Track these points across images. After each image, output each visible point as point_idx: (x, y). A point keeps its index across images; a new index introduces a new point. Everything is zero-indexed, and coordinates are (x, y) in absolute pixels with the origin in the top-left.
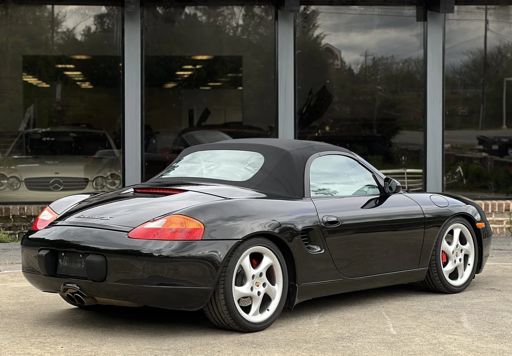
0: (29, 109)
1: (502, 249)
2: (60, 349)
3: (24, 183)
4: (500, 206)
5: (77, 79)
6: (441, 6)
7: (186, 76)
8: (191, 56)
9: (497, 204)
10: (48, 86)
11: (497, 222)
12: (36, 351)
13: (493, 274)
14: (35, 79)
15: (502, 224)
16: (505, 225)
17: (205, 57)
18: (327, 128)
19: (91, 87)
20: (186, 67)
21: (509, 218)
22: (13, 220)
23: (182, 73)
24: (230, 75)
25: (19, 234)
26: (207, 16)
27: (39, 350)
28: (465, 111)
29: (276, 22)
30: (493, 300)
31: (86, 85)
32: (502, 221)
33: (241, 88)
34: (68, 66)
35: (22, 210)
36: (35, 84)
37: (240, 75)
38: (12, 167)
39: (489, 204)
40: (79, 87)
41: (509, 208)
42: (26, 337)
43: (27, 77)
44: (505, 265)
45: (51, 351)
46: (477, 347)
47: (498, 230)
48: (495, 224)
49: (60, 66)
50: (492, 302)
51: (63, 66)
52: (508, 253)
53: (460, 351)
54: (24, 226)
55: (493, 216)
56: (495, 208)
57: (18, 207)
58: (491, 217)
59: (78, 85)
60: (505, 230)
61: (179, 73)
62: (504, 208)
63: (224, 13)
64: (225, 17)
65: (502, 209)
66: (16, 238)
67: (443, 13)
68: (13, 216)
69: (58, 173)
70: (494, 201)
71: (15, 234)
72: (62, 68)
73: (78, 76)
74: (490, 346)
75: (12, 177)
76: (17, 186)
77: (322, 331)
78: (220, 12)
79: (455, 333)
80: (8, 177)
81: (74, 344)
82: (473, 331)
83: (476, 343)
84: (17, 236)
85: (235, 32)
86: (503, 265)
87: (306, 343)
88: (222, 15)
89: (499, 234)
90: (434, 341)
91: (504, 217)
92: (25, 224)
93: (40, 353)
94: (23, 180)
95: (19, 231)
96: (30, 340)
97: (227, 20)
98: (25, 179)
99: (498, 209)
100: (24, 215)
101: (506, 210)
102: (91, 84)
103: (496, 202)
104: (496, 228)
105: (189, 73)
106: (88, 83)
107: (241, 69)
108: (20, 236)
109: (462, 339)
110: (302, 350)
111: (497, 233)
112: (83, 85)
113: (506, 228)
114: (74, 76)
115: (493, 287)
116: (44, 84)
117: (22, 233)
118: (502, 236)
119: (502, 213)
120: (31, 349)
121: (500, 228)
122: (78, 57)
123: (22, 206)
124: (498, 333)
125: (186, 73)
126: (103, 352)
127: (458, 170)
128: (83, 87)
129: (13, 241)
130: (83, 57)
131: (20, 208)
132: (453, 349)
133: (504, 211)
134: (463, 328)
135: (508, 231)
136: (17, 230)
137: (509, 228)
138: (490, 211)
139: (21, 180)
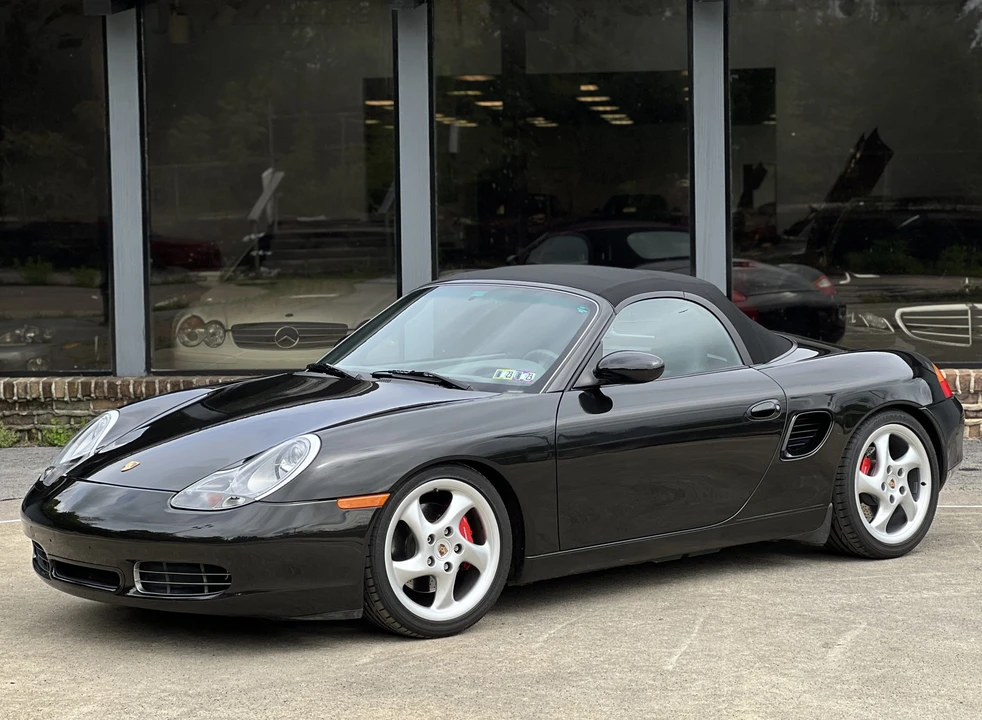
3: (230, 333)
69: (291, 315)
75: (211, 323)
76: (220, 339)
80: (206, 321)
94: (230, 328)
98: (233, 327)
139: (226, 328)
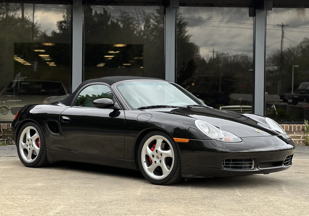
0: (17, 75)
1: (300, 152)
2: (25, 202)
3: (10, 110)
4: (299, 127)
5: (47, 60)
6: (264, 6)
7: (110, 59)
8: (113, 45)
9: (297, 127)
10: (30, 64)
11: (297, 137)
12: (9, 203)
13: (298, 164)
14: (22, 60)
15: (300, 139)
16: (301, 139)
17: (121, 45)
18: (193, 84)
19: (55, 65)
20: (110, 52)
21: (303, 135)
22: (3, 132)
23: (108, 56)
24: (136, 58)
25: (6, 140)
26: (123, 24)
27: (11, 202)
28: (269, 84)
29: (165, 16)
30: (300, 178)
31: (52, 64)
32: (300, 137)
33: (142, 67)
34: (41, 51)
35: (8, 126)
36: (22, 63)
37: (142, 58)
38: (3, 102)
39: (292, 126)
40: (48, 65)
41: (304, 129)
42: (3, 195)
43: (17, 58)
44: (304, 160)
45: (19, 203)
46: (294, 203)
47: (297, 142)
48: (296, 138)
49: (36, 51)
50: (299, 179)
51: (38, 50)
52: (304, 155)
53: (284, 206)
54: (9, 136)
55: (295, 134)
56: (296, 129)
57: (6, 124)
58: (293, 134)
59: (48, 64)
60: (301, 142)
61: (106, 56)
62: (301, 129)
63: (133, 23)
64: (134, 25)
65: (300, 129)
66: (5, 143)
67: (265, 10)
68: (3, 130)
70: (295, 125)
71: (4, 141)
72: (38, 52)
73: (47, 58)
74: (303, 203)
75: (3, 107)
76: (6, 112)
77: (194, 194)
78: (131, 22)
79: (279, 196)
80: (1, 107)
81: (34, 199)
82: (290, 194)
83: (293, 201)
84: (5, 142)
85: (139, 35)
86: (303, 160)
87: (184, 200)
88: (132, 24)
89: (298, 145)
90: (266, 200)
91: (301, 134)
92: (10, 135)
93: (11, 204)
94: (10, 108)
95: (6, 139)
96: (6, 197)
97: (135, 27)
98: (11, 108)
99: (298, 129)
100: (10, 129)
101: (302, 130)
102: (55, 63)
103: (297, 125)
104: (296, 141)
105: (112, 56)
106: (53, 63)
107: (142, 54)
108: (7, 142)
109: (284, 199)
110: (181, 204)
111: (297, 144)
112: (51, 64)
113: (302, 141)
114: (45, 58)
115: (299, 171)
116: (28, 63)
117: (8, 140)
118: (299, 145)
119: (300, 131)
120: (6, 202)
121: (298, 141)
122: (47, 44)
123: (9, 124)
124: (306, 196)
125: (110, 56)
126: (53, 204)
127: (273, 106)
128: (50, 65)
129: (3, 145)
130: (50, 44)
131: (7, 125)
132: (279, 204)
133: (301, 131)
134: (283, 193)
135: (303, 143)
136: (5, 139)
137: (304, 141)
138: (293, 130)
139: (8, 109)
